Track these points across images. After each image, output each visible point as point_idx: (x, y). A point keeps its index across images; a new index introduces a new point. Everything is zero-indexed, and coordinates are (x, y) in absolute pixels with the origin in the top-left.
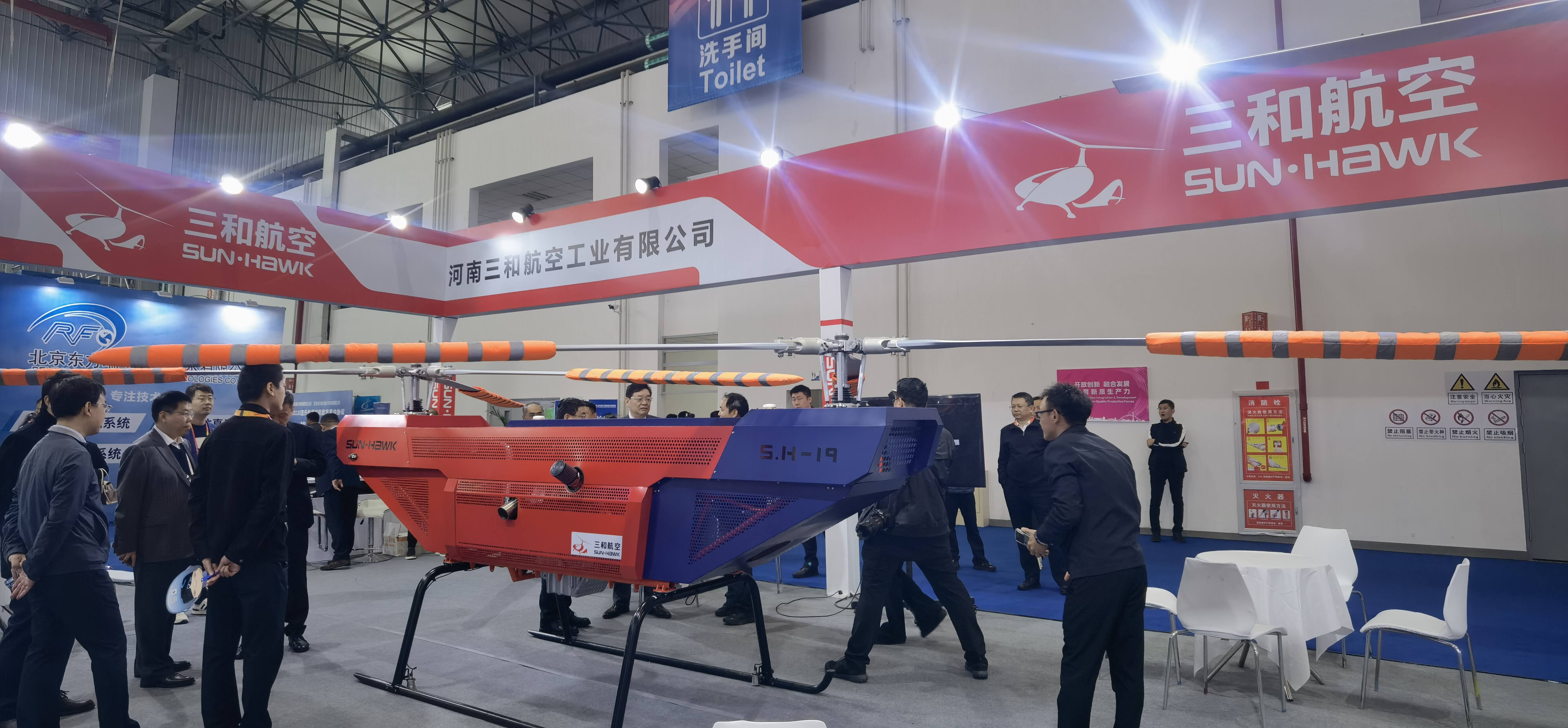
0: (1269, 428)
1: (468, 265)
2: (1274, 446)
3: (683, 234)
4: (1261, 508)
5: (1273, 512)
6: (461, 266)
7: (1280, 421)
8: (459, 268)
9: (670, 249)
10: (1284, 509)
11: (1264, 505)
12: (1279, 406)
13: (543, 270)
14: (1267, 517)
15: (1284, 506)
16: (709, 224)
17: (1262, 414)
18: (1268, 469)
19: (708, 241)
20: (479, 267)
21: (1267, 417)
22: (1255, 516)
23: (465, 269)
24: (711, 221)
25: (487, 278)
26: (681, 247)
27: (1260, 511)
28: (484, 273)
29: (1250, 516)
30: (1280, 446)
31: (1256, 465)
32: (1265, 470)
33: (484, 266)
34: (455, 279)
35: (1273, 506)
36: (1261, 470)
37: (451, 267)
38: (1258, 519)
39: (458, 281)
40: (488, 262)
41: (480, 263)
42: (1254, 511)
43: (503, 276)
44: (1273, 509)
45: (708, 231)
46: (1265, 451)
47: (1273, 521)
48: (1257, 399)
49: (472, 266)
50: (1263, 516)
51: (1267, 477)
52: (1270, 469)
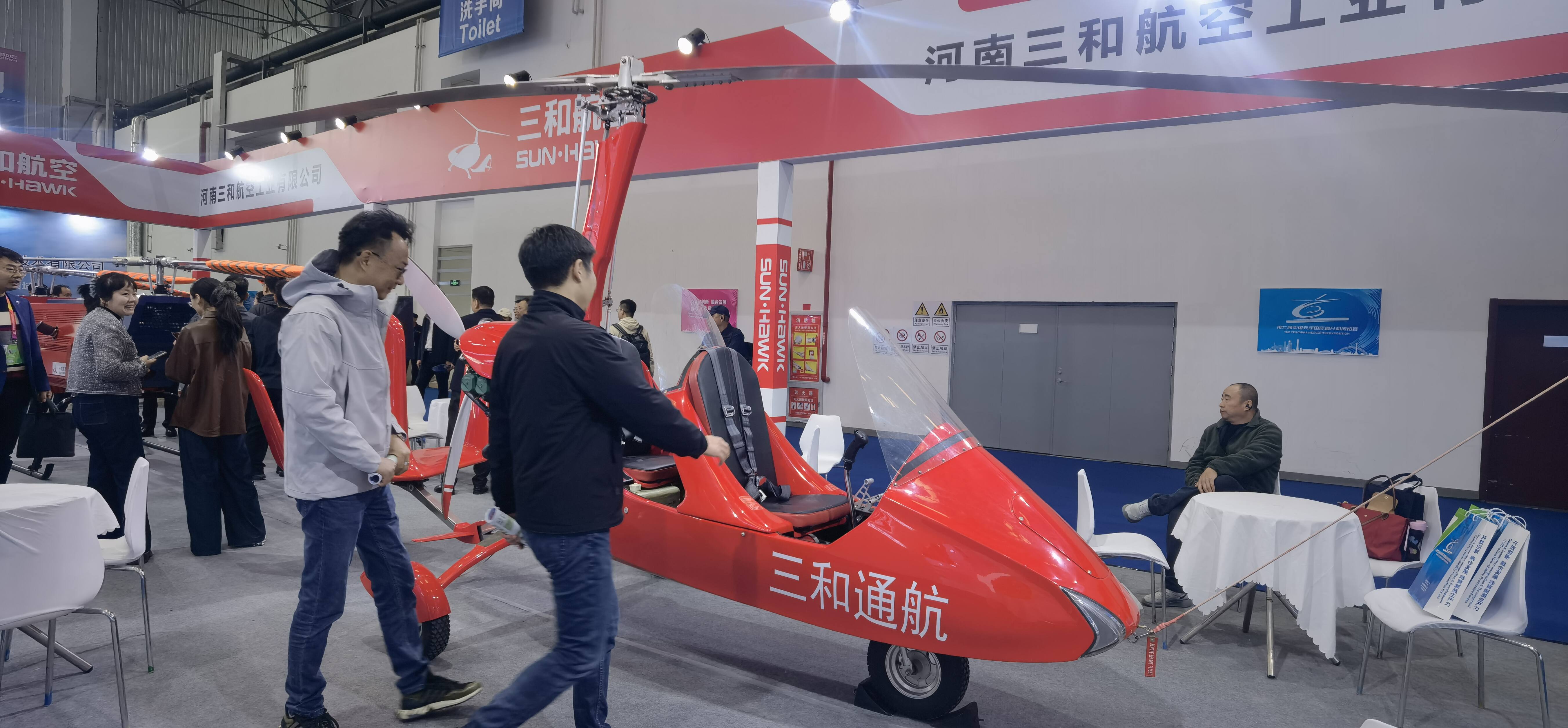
0: (807, 340)
1: (210, 190)
2: (810, 354)
3: (308, 174)
4: (799, 402)
5: (806, 405)
6: (206, 190)
7: (814, 335)
8: (205, 192)
9: (302, 185)
10: (812, 403)
11: (800, 400)
12: (815, 323)
13: (245, 197)
14: (802, 409)
15: (812, 401)
16: (319, 168)
17: (804, 329)
18: (804, 372)
19: (318, 181)
20: (215, 192)
21: (808, 332)
22: (795, 408)
23: (209, 191)
24: (320, 166)
25: (220, 200)
26: (307, 184)
27: (798, 404)
28: (218, 197)
29: (792, 408)
30: (813, 355)
31: (798, 368)
32: (803, 372)
33: (218, 191)
34: (204, 200)
35: (806, 400)
36: (801, 372)
37: (202, 191)
38: (797, 410)
39: (205, 202)
40: (220, 188)
41: (215, 188)
42: (795, 403)
43: (227, 199)
44: (806, 402)
45: (319, 173)
46: (804, 358)
47: (806, 412)
48: (802, 317)
49: (212, 191)
50: (799, 408)
51: (805, 378)
52: (806, 372)
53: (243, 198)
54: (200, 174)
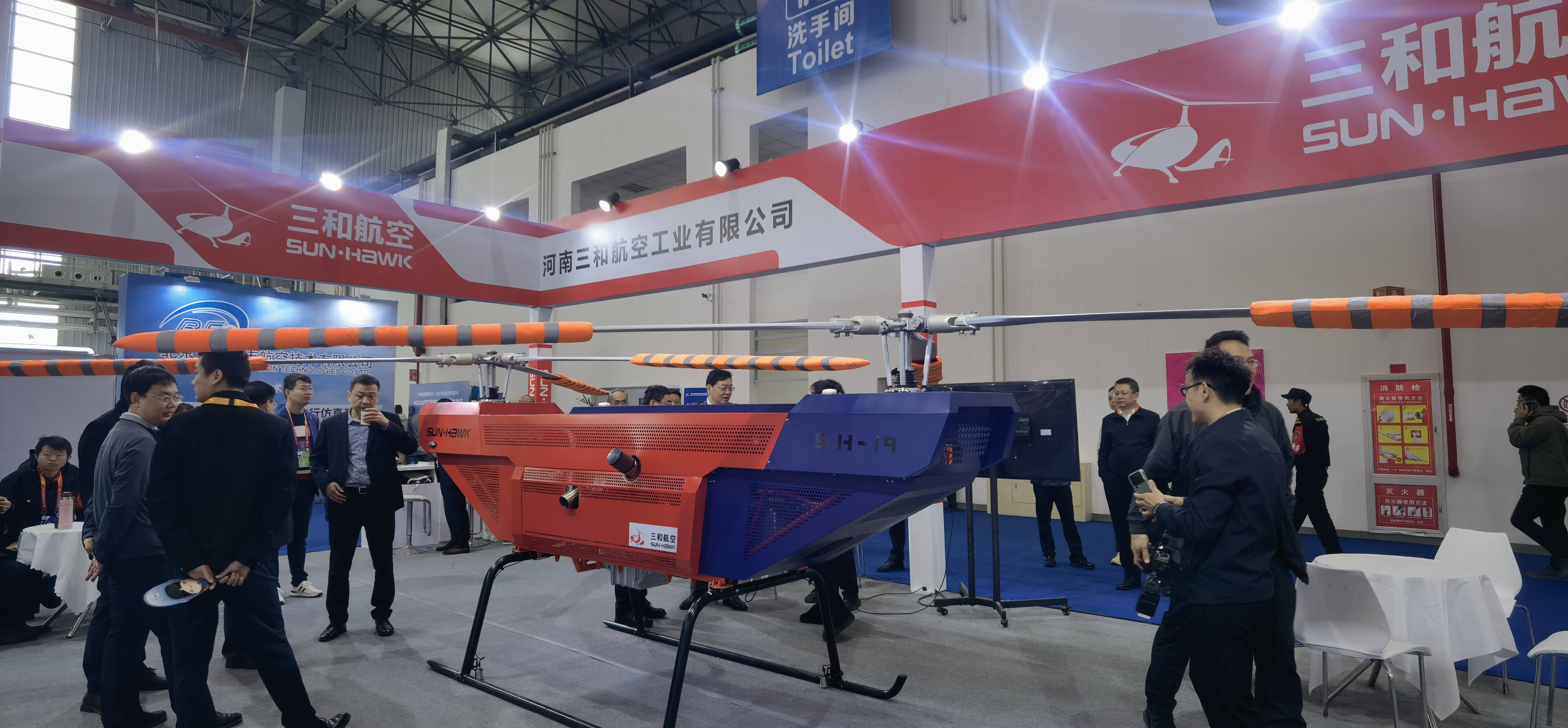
0: (1405, 416)
1: (561, 255)
2: (1412, 436)
3: (763, 216)
4: (1397, 505)
5: (1411, 509)
6: (554, 256)
7: (1420, 409)
8: (552, 259)
9: (750, 233)
10: (1425, 506)
11: (1399, 502)
12: (1418, 392)
13: (629, 258)
14: (1404, 514)
15: (1425, 503)
16: (787, 206)
17: (1397, 400)
18: (1404, 462)
19: (787, 222)
20: (570, 257)
21: (1404, 404)
22: (1389, 513)
23: (558, 258)
24: (790, 202)
25: (578, 268)
26: (761, 230)
27: (1395, 508)
28: (575, 263)
29: (1382, 513)
30: (1419, 437)
31: (1390, 456)
32: (1401, 462)
33: (575, 256)
34: (549, 269)
35: (1412, 502)
36: (1396, 462)
37: (545, 258)
38: (1393, 517)
39: (551, 271)
40: (579, 251)
41: (571, 252)
42: (1388, 508)
43: (593, 265)
44: (1412, 506)
45: (787, 213)
46: (1400, 442)
47: (1412, 519)
48: (1391, 384)
49: (564, 256)
50: (1399, 513)
51: (1403, 470)
52: (1407, 462)
53: (625, 260)
54: (540, 236)
